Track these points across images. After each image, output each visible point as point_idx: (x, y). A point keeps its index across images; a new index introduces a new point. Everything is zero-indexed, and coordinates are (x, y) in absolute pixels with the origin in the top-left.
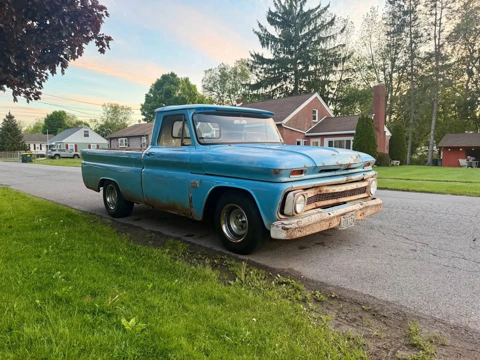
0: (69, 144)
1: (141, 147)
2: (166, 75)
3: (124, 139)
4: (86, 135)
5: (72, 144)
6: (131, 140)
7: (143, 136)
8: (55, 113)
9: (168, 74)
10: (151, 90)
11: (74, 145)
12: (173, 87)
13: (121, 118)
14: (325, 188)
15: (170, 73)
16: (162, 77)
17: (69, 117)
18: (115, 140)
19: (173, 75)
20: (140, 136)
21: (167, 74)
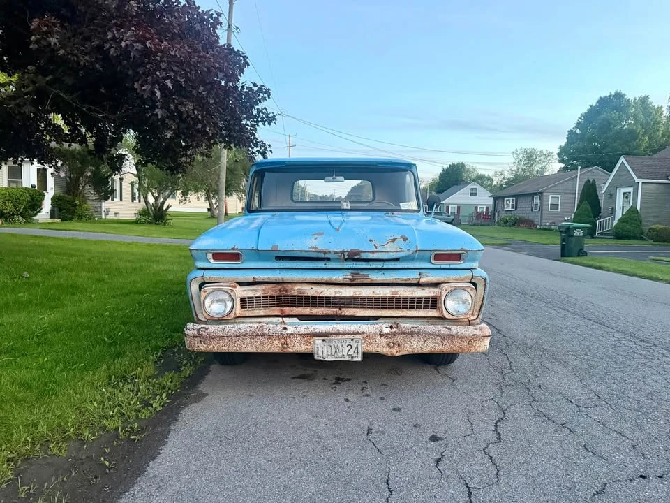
0: (450, 206)
1: (532, 210)
2: (606, 97)
3: (511, 199)
4: (474, 194)
5: (454, 206)
6: (520, 200)
7: (536, 194)
8: (452, 166)
9: (610, 96)
10: (578, 123)
11: (456, 206)
12: (615, 115)
13: (538, 168)
14: (297, 287)
15: (613, 94)
16: (598, 102)
17: (468, 171)
18: (500, 200)
19: (619, 96)
20: (533, 195)
21: (608, 94)
